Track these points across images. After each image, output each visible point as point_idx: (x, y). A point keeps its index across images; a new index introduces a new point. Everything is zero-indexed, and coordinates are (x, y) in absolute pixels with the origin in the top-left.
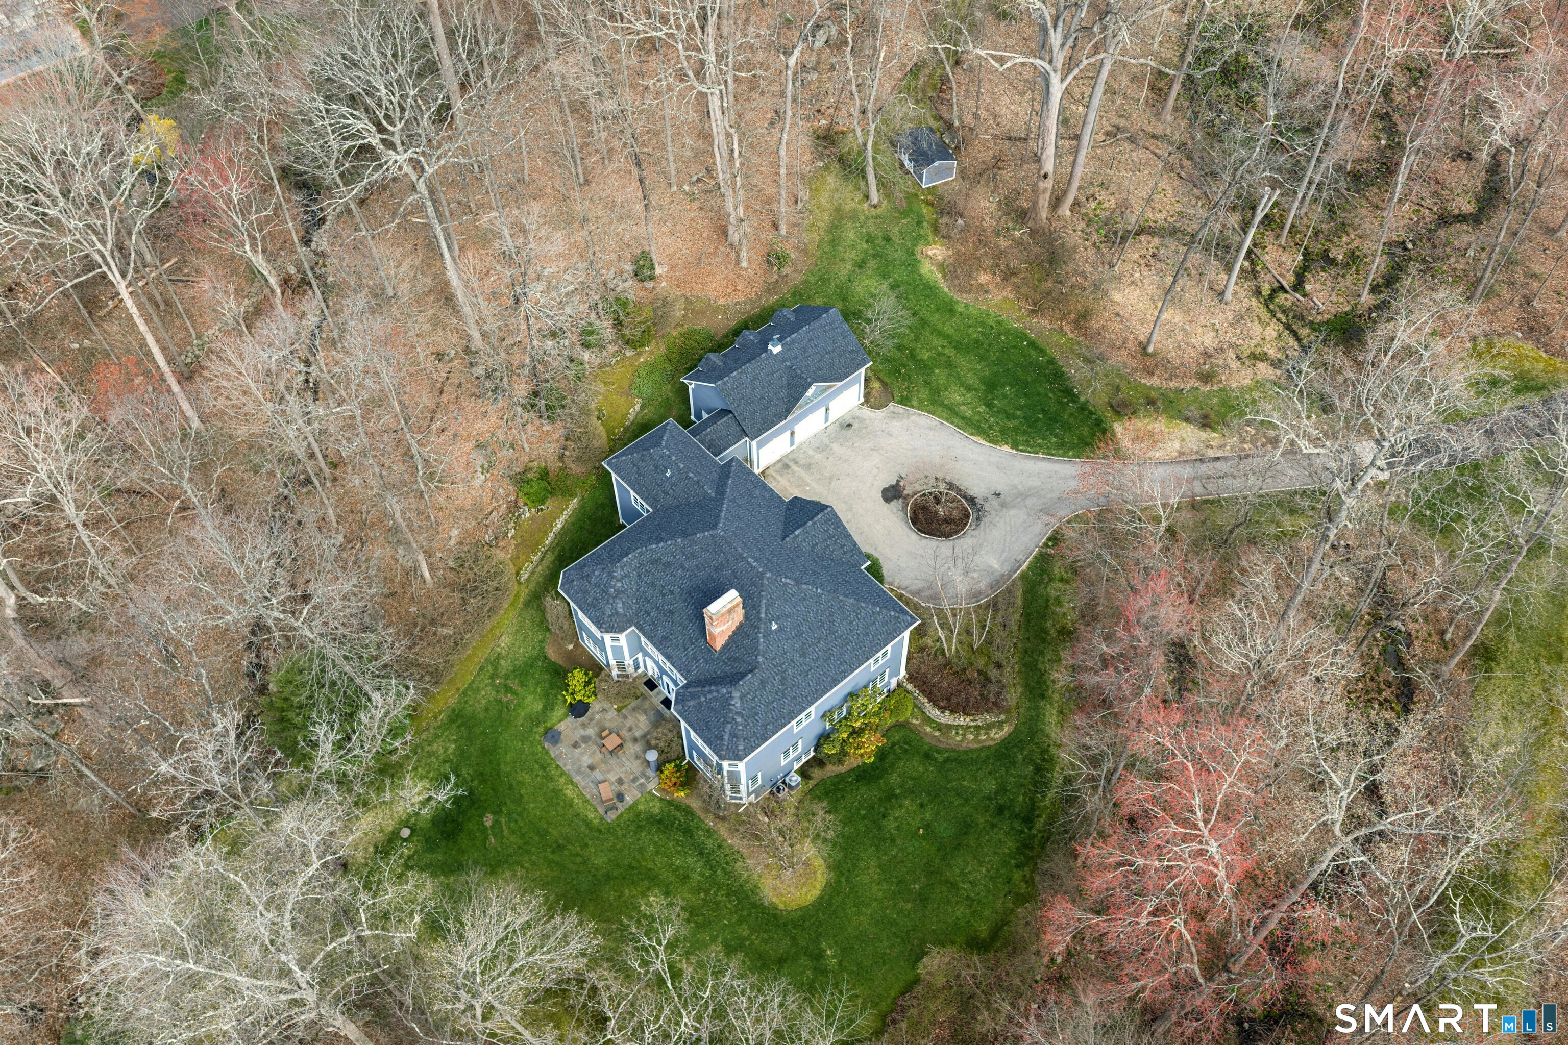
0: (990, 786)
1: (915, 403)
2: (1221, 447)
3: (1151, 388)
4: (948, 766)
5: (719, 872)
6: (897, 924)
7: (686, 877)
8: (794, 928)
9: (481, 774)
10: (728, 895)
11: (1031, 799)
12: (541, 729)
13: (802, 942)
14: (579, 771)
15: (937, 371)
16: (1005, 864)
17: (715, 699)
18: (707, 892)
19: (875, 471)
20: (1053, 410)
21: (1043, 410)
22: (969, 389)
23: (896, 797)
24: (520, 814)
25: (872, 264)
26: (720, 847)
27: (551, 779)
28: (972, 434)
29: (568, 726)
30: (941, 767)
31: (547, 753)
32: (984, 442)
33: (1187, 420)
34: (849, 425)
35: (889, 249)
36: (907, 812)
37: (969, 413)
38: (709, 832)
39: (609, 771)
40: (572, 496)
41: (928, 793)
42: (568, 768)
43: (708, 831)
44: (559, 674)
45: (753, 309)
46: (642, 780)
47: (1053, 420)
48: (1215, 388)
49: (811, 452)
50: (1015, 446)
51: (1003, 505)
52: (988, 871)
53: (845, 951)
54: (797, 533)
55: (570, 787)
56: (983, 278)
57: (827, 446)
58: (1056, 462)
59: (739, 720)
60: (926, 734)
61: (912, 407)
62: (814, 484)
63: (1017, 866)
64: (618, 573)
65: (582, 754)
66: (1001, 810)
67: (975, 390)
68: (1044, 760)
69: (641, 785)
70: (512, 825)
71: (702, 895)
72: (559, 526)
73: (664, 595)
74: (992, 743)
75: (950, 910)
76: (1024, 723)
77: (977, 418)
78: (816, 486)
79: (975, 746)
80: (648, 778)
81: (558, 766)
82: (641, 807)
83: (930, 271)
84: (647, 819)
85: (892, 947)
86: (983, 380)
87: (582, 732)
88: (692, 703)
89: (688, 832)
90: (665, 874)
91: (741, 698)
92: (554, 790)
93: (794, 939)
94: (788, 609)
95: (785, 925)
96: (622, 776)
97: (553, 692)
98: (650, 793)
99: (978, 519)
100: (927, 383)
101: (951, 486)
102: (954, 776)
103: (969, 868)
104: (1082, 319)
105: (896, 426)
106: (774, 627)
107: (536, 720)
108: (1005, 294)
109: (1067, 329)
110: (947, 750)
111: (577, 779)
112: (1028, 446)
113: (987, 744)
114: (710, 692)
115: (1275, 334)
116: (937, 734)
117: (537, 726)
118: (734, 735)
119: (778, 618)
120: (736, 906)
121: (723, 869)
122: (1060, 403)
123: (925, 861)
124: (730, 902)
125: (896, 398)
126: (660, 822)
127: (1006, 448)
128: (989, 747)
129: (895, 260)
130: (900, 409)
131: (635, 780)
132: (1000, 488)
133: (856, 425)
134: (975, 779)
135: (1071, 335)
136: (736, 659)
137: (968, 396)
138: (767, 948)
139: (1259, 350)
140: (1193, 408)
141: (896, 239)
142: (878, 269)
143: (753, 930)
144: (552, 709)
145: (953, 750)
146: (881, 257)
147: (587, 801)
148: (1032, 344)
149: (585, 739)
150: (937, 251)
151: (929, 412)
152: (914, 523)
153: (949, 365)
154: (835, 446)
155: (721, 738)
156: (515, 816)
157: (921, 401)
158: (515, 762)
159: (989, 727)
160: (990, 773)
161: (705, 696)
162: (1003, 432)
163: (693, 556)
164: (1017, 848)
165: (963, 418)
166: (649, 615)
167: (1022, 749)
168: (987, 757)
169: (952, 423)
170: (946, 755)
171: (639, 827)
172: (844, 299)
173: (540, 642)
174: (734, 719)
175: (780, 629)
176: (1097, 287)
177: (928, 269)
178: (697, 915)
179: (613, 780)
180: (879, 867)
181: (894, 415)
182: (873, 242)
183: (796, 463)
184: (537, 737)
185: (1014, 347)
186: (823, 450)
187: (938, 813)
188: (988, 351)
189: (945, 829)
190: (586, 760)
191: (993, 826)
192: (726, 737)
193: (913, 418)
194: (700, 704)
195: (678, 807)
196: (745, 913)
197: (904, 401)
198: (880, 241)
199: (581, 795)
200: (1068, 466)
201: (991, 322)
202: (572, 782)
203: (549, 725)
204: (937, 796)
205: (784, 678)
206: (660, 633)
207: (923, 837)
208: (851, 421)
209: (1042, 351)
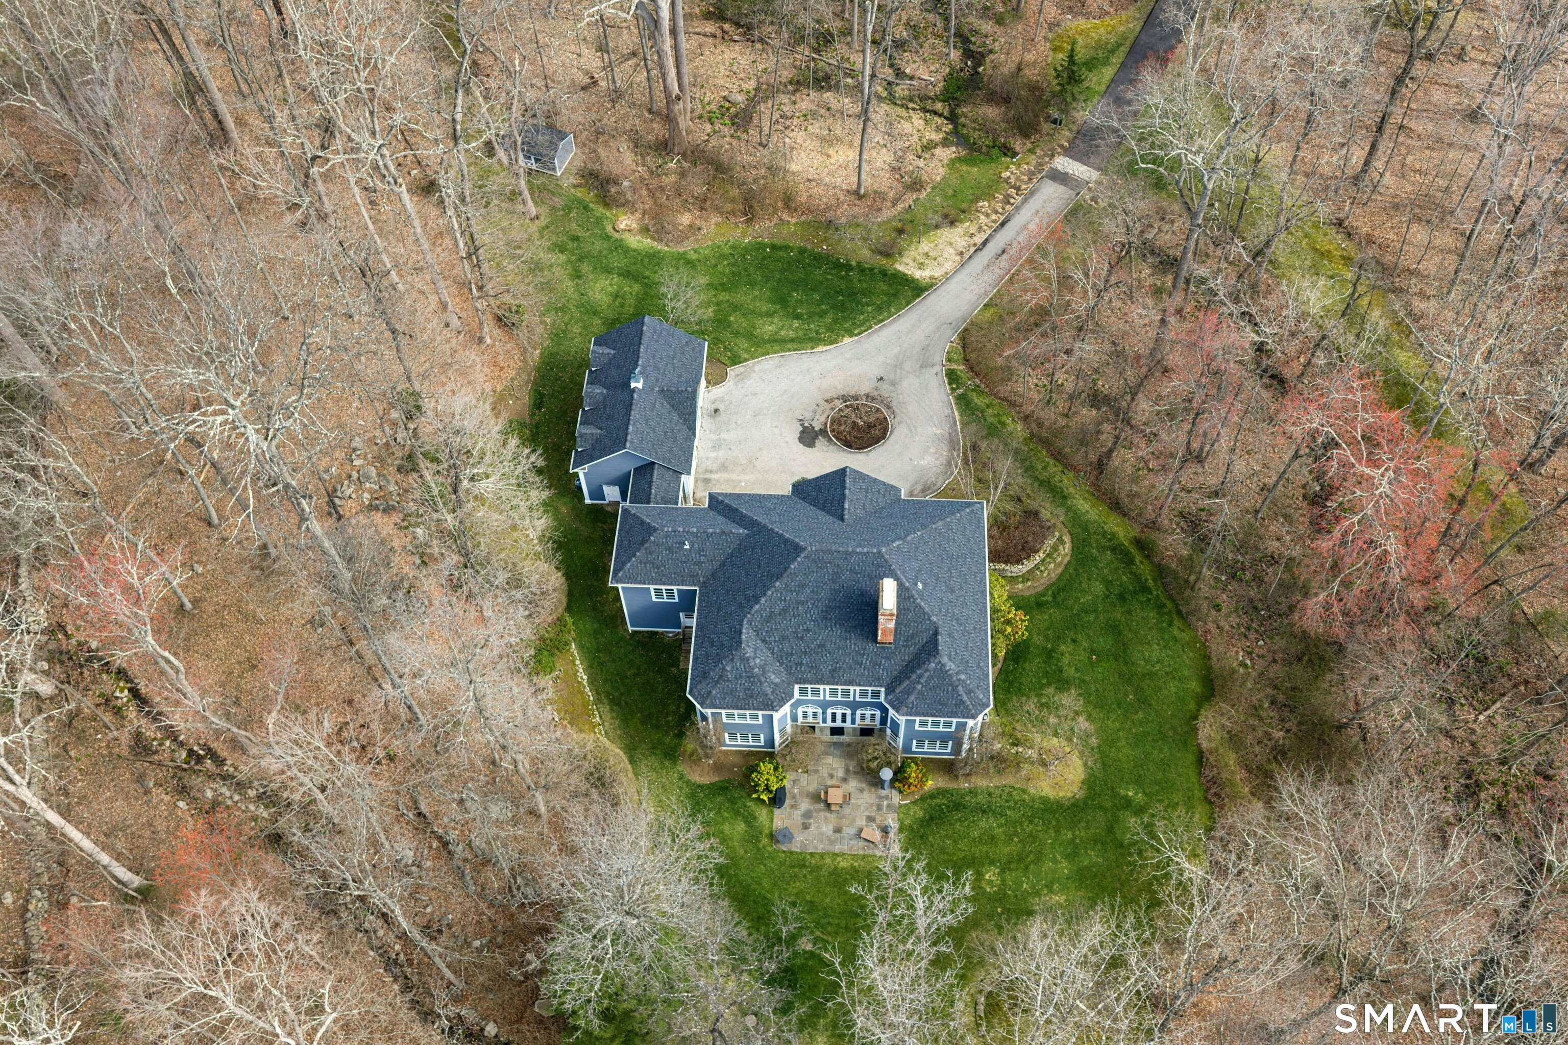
0: (1098, 588)
1: (745, 356)
2: (980, 229)
3: (889, 221)
4: (1059, 599)
5: (1008, 812)
6: (1148, 733)
7: (993, 837)
8: (1093, 800)
9: (759, 918)
10: (1031, 822)
11: (1131, 573)
12: (765, 841)
13: (1108, 804)
14: (832, 842)
15: (732, 319)
16: (1162, 630)
17: (931, 678)
18: (1016, 834)
19: (776, 430)
20: (843, 287)
21: (838, 292)
22: (770, 314)
23: (1053, 650)
24: (826, 915)
25: (585, 268)
26: (990, 795)
27: (818, 868)
28: (813, 348)
29: (781, 819)
30: (1057, 604)
31: (791, 853)
32: (828, 348)
33: (937, 227)
34: (716, 411)
35: (587, 247)
36: (1071, 654)
37: (792, 334)
38: (973, 792)
39: (854, 821)
40: (567, 644)
41: (1068, 629)
42: (820, 848)
43: (971, 792)
44: (727, 788)
45: (529, 375)
46: (885, 803)
47: (852, 294)
48: (929, 190)
49: (713, 455)
50: (852, 335)
51: (893, 383)
52: (1158, 644)
53: (1139, 782)
54: (846, 506)
55: (839, 859)
56: (685, 219)
57: (719, 440)
58: (890, 324)
59: (963, 677)
60: (1022, 590)
61: (746, 360)
62: (742, 477)
63: (1170, 625)
64: (749, 653)
65: (818, 827)
66: (1122, 598)
67: (775, 312)
68: (1110, 540)
69: (888, 806)
70: (829, 929)
71: (1016, 839)
72: (585, 677)
73: (802, 638)
74: (1068, 558)
75: (1166, 692)
76: (1073, 526)
77: (801, 333)
78: (747, 477)
79: (1060, 570)
80: (887, 797)
81: (812, 854)
82: (907, 822)
83: (639, 241)
84: (922, 826)
85: (1161, 751)
86: (770, 300)
87: (798, 813)
88: (912, 698)
89: (958, 806)
90: (979, 851)
91: (950, 660)
92: (830, 874)
93: (1101, 808)
94: (916, 565)
95: (1086, 804)
96: (867, 813)
97: (739, 804)
98: (901, 806)
99: (889, 407)
100: (736, 334)
101: (844, 398)
102: (1071, 602)
103: (1147, 654)
104: (788, 201)
105: (751, 384)
106: (920, 586)
107: (753, 836)
108: (713, 221)
109: (785, 217)
110: (1047, 589)
111: (837, 848)
112: (859, 326)
113: (1066, 561)
114: (920, 677)
115: (922, 122)
116: (1029, 583)
117: (758, 841)
118: (969, 692)
119: (916, 577)
120: (1044, 824)
121: (1009, 807)
122: (842, 278)
123: (1117, 676)
124: (1037, 825)
125: (727, 363)
126: (932, 818)
127: (847, 340)
128: (1069, 562)
129: (600, 252)
130: (738, 369)
131: (879, 808)
132: (878, 372)
133: (722, 407)
134: (1085, 592)
135: (793, 221)
136: (913, 636)
137: (776, 320)
138: (1093, 831)
139: (924, 140)
140: (930, 215)
141: (581, 233)
142: (595, 268)
143: (1071, 829)
144: (755, 818)
145: (1051, 585)
146: (586, 257)
147: (864, 857)
148: (773, 247)
149: (807, 815)
150: (626, 221)
151: (764, 355)
152: (850, 447)
153: (735, 308)
154: (724, 435)
155: (962, 702)
156: (823, 921)
157: (747, 351)
158: (775, 884)
159: (1055, 548)
160: (1089, 579)
161: (918, 682)
162: (830, 329)
163: (802, 586)
164: (1158, 613)
165: (792, 340)
166: (801, 664)
167: (1090, 546)
168: (1075, 570)
169: (789, 350)
170: (1050, 592)
171: (922, 837)
172: (595, 313)
173: (680, 779)
174: (959, 680)
175: (924, 584)
176: (772, 169)
177: (635, 241)
178: (1027, 857)
179: (864, 823)
180: (1095, 707)
181: (741, 377)
182: (566, 250)
183: (711, 472)
184: (769, 849)
185: (764, 259)
186: (720, 446)
187: (1089, 637)
188: (749, 275)
189: (1105, 642)
190: (827, 829)
191: (1129, 612)
192: (965, 698)
193: (756, 368)
194: (921, 693)
195: (932, 796)
196: (1054, 823)
197: (736, 360)
198: (570, 245)
199: (854, 857)
200: (902, 320)
201: (727, 250)
202: (837, 855)
203: (767, 832)
204: (1075, 626)
205: (957, 620)
206: (825, 670)
207: (1099, 661)
208: (714, 407)
209: (786, 247)
